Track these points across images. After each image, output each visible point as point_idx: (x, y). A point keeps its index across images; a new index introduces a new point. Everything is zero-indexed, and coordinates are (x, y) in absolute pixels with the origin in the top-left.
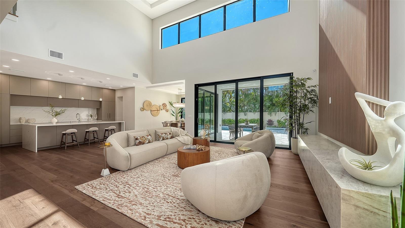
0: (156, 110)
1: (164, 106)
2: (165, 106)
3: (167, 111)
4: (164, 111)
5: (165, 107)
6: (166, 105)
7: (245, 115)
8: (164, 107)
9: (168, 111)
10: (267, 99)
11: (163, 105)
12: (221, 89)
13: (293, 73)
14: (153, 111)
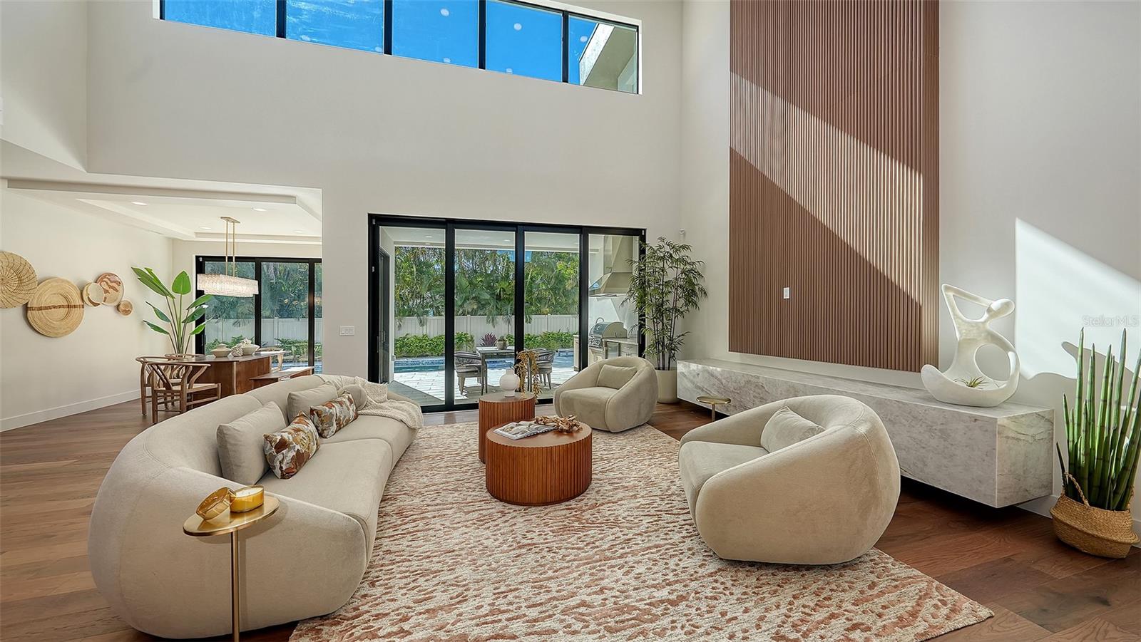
0: (60, 307)
1: (107, 288)
2: (114, 284)
3: (123, 309)
4: (106, 311)
5: (111, 290)
6: (119, 283)
7: (422, 323)
8: (106, 291)
9: (127, 312)
10: (481, 281)
11: (99, 279)
12: (395, 243)
13: (645, 230)
14: (40, 309)
